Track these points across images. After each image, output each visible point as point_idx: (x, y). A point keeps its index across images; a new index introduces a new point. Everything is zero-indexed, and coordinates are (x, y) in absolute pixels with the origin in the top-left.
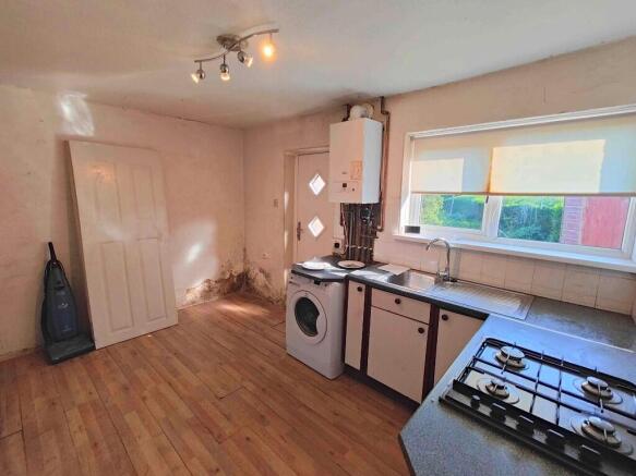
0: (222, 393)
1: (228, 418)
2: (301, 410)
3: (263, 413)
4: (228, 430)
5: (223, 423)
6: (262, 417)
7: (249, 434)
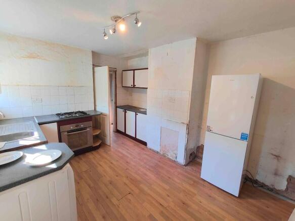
0: (129, 197)
1: (125, 184)
2: (92, 185)
3: (110, 185)
4: (125, 180)
5: (127, 182)
6: (111, 183)
7: (117, 178)
